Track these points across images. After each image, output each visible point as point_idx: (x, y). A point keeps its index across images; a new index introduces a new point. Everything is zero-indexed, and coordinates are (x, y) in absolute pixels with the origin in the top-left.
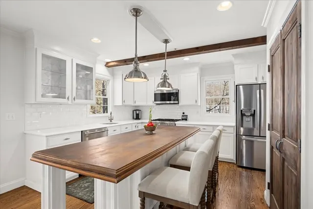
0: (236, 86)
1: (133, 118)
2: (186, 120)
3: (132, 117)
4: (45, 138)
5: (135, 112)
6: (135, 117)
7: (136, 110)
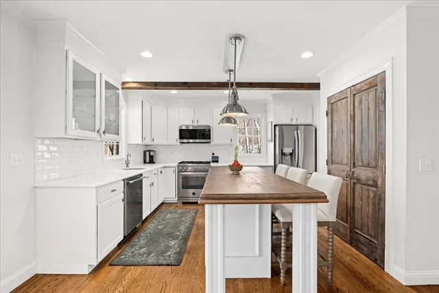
0: (275, 126)
1: (145, 162)
2: (217, 161)
3: (142, 161)
4: (94, 190)
5: (147, 153)
6: (148, 161)
7: (149, 151)
